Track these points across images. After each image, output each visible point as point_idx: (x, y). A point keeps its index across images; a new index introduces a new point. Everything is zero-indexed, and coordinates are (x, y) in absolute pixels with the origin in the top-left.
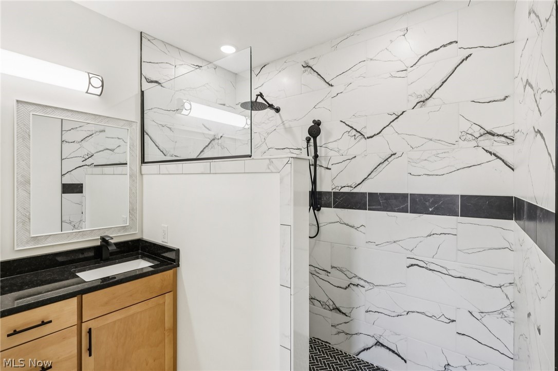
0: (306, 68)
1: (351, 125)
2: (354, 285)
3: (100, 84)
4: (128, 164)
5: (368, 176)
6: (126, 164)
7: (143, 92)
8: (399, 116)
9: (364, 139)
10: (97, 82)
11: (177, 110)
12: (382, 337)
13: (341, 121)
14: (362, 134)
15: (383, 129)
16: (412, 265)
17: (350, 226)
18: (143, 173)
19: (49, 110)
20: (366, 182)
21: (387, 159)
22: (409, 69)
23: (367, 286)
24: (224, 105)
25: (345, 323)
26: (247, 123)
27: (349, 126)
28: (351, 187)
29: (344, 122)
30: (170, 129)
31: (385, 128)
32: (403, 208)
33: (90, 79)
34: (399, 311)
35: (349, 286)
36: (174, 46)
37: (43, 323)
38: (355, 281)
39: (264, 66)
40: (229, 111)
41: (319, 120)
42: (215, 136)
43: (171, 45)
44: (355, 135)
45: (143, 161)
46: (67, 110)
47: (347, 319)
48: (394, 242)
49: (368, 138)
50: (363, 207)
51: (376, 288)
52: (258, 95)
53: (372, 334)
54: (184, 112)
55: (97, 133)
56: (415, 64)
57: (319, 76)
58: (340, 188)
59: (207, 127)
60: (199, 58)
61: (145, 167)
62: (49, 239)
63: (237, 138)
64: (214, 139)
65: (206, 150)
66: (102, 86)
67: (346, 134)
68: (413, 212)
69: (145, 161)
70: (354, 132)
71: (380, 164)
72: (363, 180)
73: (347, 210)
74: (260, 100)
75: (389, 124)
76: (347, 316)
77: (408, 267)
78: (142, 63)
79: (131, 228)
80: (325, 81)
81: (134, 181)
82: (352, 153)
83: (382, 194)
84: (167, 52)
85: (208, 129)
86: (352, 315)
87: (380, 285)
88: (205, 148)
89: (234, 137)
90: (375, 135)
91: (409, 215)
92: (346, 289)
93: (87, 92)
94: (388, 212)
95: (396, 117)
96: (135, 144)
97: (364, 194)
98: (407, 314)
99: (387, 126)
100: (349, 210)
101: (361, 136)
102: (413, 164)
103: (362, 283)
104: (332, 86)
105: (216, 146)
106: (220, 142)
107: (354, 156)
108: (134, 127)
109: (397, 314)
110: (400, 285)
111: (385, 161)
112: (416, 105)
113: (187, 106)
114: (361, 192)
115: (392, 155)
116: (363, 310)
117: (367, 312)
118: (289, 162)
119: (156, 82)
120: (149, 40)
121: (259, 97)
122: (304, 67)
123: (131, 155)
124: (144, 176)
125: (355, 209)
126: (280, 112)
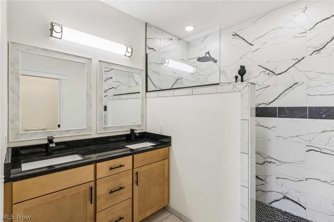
0: (234, 36)
1: (266, 68)
2: (268, 162)
3: (131, 51)
4: (141, 93)
5: (278, 97)
6: (139, 93)
7: (147, 54)
8: (300, 60)
9: (275, 75)
10: (130, 50)
11: (161, 63)
12: (288, 193)
13: (259, 66)
14: (273, 73)
15: (289, 69)
16: (310, 150)
17: (265, 127)
18: (147, 97)
19: (110, 64)
20: (276, 101)
21: (292, 86)
22: (308, 32)
23: (277, 163)
24: (183, 60)
25: (262, 185)
26: (194, 70)
27: (264, 68)
28: (266, 104)
29: (261, 66)
30: (158, 73)
31: (290, 68)
32: (303, 115)
33: (127, 48)
34: (300, 178)
35: (264, 162)
36: (160, 29)
37: (121, 166)
38: (269, 160)
39: (207, 37)
40: (185, 64)
41: (243, 66)
42: (178, 77)
43: (159, 29)
44: (269, 73)
45: (147, 91)
46: (117, 64)
47: (263, 182)
48: (297, 136)
49: (278, 74)
50: (275, 116)
51: (283, 164)
52: (206, 53)
53: (281, 192)
54: (165, 64)
55: (109, 79)
56: (312, 28)
57: (244, 40)
58: (258, 105)
59: (175, 72)
60: (171, 34)
61: (148, 94)
62: (110, 129)
63: (189, 79)
64: (178, 80)
65: (174, 85)
66: (132, 52)
67: (263, 73)
68: (310, 118)
69: (148, 91)
70: (268, 72)
71: (286, 90)
72: (275, 100)
73: (262, 118)
74: (207, 55)
75: (293, 66)
76: (263, 180)
77: (307, 151)
78: (147, 39)
79: (142, 126)
80: (248, 43)
81: (143, 101)
82: (266, 84)
83: (288, 108)
84: (157, 32)
85: (175, 73)
86: (267, 180)
87: (286, 162)
88: (174, 84)
89: (187, 78)
90: (283, 72)
91: (307, 120)
92: (262, 164)
93: (125, 55)
94: (292, 119)
95: (298, 61)
96: (144, 82)
97: (275, 108)
98: (306, 180)
99: (292, 67)
100: (264, 118)
101: (273, 74)
102: (310, 89)
103: (273, 161)
104: (252, 45)
105: (179, 83)
106: (180, 81)
107: (268, 86)
108: (143, 73)
109: (299, 180)
110: (301, 162)
111: (290, 88)
112: (313, 53)
113: (167, 61)
114: (273, 107)
115: (295, 84)
116: (274, 177)
117: (277, 178)
118: (247, 85)
119: (152, 49)
120: (149, 27)
121: (207, 54)
122: (233, 35)
123: (142, 88)
124: (147, 99)
125: (268, 117)
126: (217, 62)
